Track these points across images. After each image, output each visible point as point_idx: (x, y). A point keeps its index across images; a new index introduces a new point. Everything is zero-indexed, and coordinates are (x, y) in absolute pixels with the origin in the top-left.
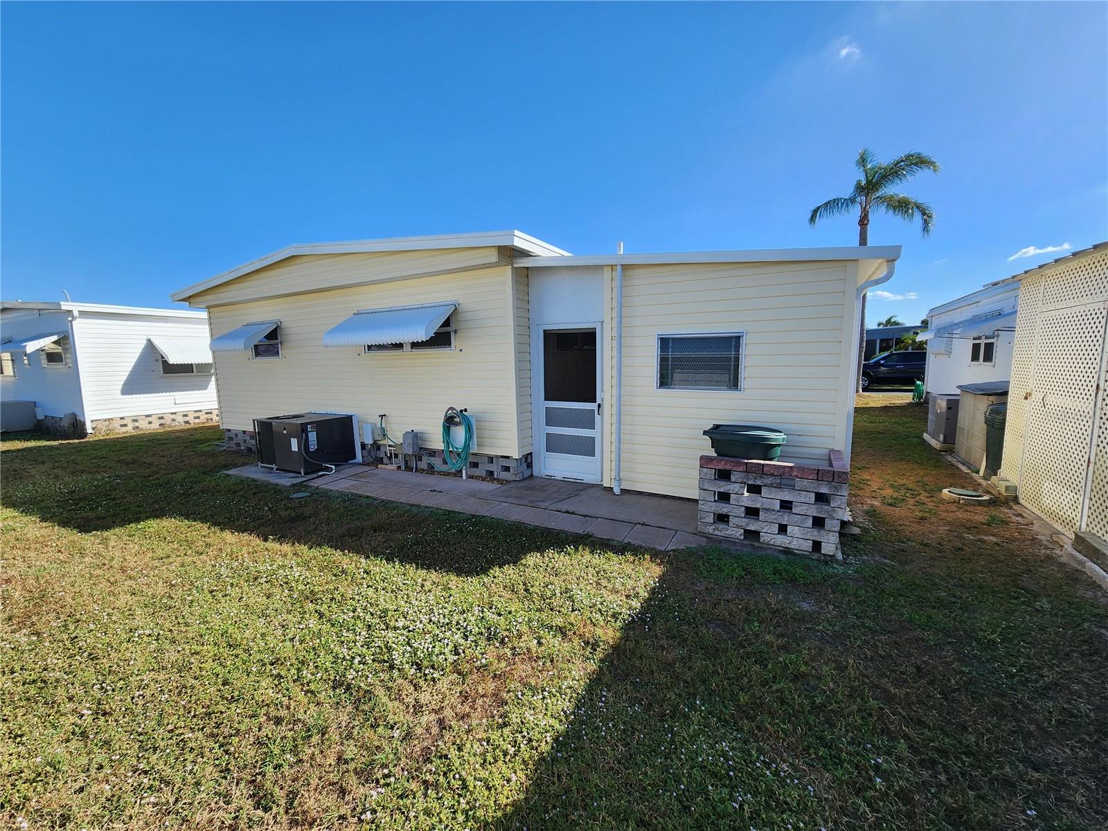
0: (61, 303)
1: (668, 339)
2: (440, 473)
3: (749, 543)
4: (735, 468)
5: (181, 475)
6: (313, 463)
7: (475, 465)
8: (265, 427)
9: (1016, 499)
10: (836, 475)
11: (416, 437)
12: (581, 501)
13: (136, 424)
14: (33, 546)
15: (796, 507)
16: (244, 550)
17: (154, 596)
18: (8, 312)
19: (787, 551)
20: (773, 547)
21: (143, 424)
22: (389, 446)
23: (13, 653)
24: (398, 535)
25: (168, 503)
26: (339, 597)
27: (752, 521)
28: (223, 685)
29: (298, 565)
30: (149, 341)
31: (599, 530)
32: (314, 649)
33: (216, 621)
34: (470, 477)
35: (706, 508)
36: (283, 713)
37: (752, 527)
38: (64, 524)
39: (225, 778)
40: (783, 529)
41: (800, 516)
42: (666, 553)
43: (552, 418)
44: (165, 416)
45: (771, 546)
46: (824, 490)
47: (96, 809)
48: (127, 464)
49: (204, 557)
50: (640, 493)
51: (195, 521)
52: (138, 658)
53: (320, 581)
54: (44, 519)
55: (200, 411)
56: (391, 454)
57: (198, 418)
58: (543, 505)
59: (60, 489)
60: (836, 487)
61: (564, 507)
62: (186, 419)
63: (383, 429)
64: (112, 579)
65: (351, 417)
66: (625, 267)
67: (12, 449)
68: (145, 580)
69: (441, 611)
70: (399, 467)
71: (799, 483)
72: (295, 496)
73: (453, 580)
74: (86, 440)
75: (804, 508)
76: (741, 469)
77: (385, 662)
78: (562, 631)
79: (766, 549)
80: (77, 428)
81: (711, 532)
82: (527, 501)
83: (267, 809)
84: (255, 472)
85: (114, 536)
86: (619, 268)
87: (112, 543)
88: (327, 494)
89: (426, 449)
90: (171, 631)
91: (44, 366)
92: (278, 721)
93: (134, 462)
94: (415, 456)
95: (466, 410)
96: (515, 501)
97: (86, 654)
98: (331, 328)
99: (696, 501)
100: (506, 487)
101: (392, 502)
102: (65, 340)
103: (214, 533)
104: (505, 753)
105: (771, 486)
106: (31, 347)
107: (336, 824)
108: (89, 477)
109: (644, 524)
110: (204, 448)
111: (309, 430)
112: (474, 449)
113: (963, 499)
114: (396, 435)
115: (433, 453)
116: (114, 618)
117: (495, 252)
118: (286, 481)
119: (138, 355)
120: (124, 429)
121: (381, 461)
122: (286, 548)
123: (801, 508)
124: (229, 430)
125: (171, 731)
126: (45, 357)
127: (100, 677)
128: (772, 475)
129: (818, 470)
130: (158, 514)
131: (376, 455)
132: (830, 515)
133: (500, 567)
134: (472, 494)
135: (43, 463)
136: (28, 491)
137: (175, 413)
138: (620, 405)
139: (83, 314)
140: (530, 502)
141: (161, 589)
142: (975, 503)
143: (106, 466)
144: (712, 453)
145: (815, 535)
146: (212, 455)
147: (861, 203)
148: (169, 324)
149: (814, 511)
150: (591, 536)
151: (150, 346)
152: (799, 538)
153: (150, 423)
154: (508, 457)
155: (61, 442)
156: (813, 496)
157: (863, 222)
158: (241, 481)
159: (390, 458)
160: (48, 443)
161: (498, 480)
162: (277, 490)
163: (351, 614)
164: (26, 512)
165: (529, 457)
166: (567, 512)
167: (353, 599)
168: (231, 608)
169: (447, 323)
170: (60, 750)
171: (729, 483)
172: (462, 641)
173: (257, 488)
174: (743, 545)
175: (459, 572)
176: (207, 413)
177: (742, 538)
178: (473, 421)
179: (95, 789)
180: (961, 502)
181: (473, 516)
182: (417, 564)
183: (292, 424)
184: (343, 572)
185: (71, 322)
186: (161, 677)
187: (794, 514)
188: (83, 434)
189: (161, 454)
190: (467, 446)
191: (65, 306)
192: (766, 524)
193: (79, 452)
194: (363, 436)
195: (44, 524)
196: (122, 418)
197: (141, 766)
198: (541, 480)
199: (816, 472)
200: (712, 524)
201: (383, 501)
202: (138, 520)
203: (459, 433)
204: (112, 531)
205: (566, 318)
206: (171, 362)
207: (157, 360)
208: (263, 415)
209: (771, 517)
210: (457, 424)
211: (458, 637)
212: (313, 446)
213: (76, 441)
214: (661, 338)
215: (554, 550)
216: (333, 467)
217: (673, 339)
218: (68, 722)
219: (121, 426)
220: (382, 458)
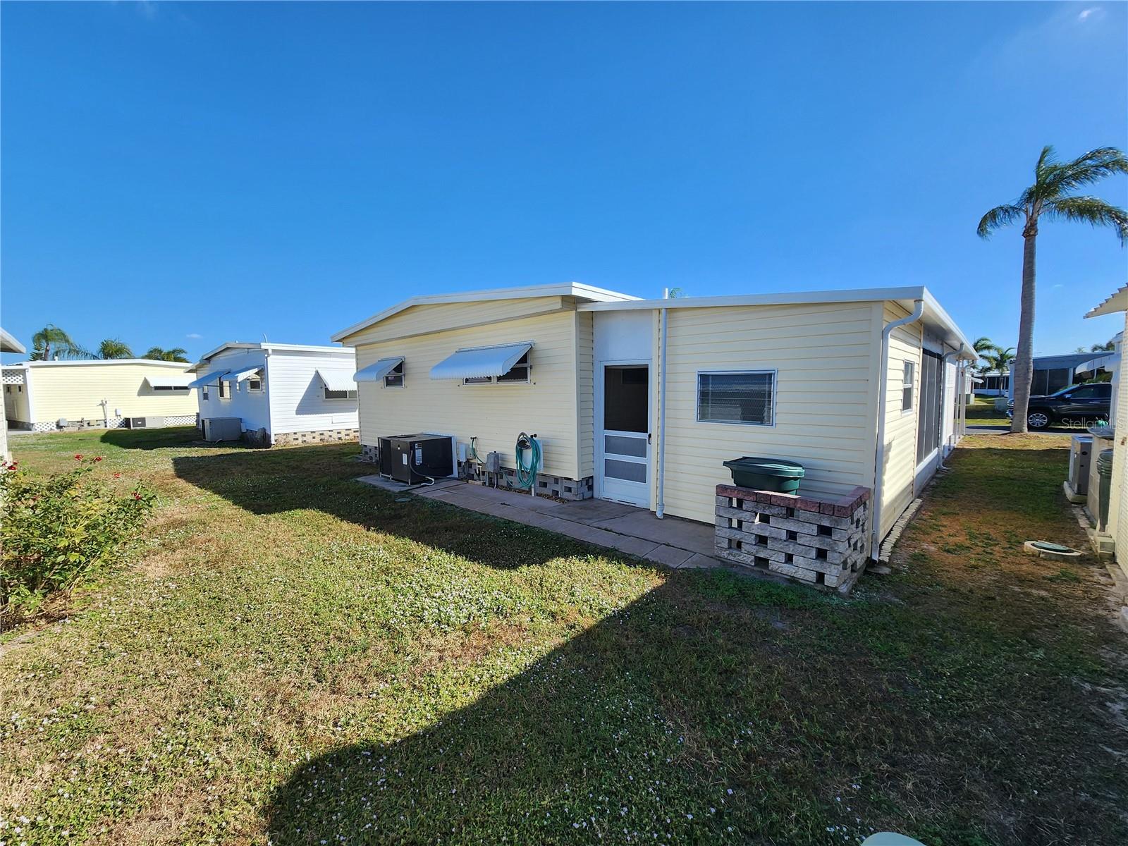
0: (262, 344)
1: (708, 376)
2: (515, 490)
3: (759, 569)
4: (746, 498)
5: (325, 479)
6: (418, 475)
7: (545, 485)
8: (386, 443)
9: (1113, 558)
10: (836, 509)
11: (497, 457)
12: (623, 521)
13: (305, 439)
14: (226, 520)
15: (801, 537)
16: (352, 535)
17: (289, 559)
18: (230, 350)
19: (793, 580)
20: (781, 575)
21: (309, 438)
22: (479, 464)
23: (206, 581)
24: (462, 535)
25: (312, 499)
26: (404, 574)
27: (762, 549)
28: (315, 615)
29: (384, 549)
30: (317, 372)
31: (624, 546)
32: (376, 603)
33: (321, 580)
34: (537, 495)
35: (722, 534)
36: (344, 635)
37: (762, 555)
38: (246, 508)
39: (303, 663)
40: (789, 558)
41: (804, 547)
42: (674, 570)
43: (610, 446)
44: (325, 433)
45: (777, 574)
46: (826, 523)
47: (234, 665)
48: (293, 468)
49: (325, 538)
50: (683, 519)
51: (326, 512)
52: (271, 593)
53: (394, 560)
54: (235, 504)
55: (350, 429)
56: (479, 471)
57: (348, 435)
58: (588, 522)
59: (248, 483)
60: (836, 521)
61: (605, 525)
62: (340, 436)
63: (474, 450)
64: (267, 546)
65: (450, 438)
66: (670, 311)
67: (224, 453)
68: (286, 548)
69: (469, 590)
70: (485, 483)
71: (803, 515)
72: (399, 500)
73: (488, 570)
74: (270, 449)
75: (808, 539)
76: (751, 498)
77: (419, 617)
78: (553, 615)
79: (773, 577)
80: (265, 439)
81: (726, 556)
82: (576, 518)
83: (319, 681)
84: (376, 481)
85: (274, 518)
86: (663, 311)
87: (272, 523)
88: (423, 501)
89: (506, 469)
90: (294, 581)
91: (249, 391)
92: (340, 639)
93: (297, 467)
94: (497, 474)
95: (535, 436)
96: (566, 517)
97: (244, 587)
98: (437, 364)
99: (713, 526)
100: (565, 505)
101: (469, 511)
102: (262, 372)
103: (336, 522)
104: (472, 680)
105: (777, 516)
106: (241, 377)
107: (356, 697)
108: (267, 476)
109: (668, 545)
110: (347, 459)
111: (416, 447)
112: (540, 470)
113: (1043, 552)
114: (483, 456)
115: (511, 472)
116: (263, 569)
117: (559, 300)
118: (396, 488)
119: (308, 384)
120: (296, 442)
121: (472, 477)
122: (380, 536)
123: (805, 538)
124: (366, 446)
125: (281, 635)
126: (249, 384)
127: (249, 601)
128: (779, 506)
129: (820, 503)
130: (303, 506)
131: (468, 471)
132: (831, 548)
133: (528, 566)
134: (534, 509)
135: (241, 465)
136: (228, 484)
137: (332, 431)
138: (663, 436)
139: (276, 352)
140: (579, 519)
141: (294, 555)
142: (1058, 558)
143: (279, 469)
144: (731, 483)
145: (818, 566)
146: (351, 465)
147: (1027, 211)
148: (331, 359)
149: (816, 543)
150: (616, 550)
151: (318, 377)
152: (803, 569)
153: (314, 438)
154: (570, 479)
155: (255, 450)
156: (815, 527)
157: (1030, 232)
158: (366, 486)
159: (479, 475)
160: (246, 450)
161: (561, 499)
162: (388, 495)
163: (408, 585)
164: (226, 497)
165: (590, 480)
166: (606, 530)
167: (413, 575)
168: (333, 572)
169: (524, 359)
170: (222, 634)
171: (741, 511)
172: (475, 611)
173: (375, 492)
174: (753, 571)
175: (496, 565)
176: (354, 432)
177: (753, 564)
178: (540, 445)
179: (235, 656)
180: (1041, 555)
181: (526, 526)
182: (467, 557)
183: (404, 442)
184: (413, 557)
185: (267, 358)
186: (282, 606)
187: (799, 544)
188: (269, 445)
189: (316, 462)
190: (534, 467)
191: (264, 346)
192: (774, 552)
193: (264, 458)
194: (459, 455)
195: (235, 507)
196: (295, 433)
197: (260, 649)
198: (600, 502)
199: (818, 505)
200: (726, 549)
201: (463, 509)
202: (290, 509)
203: (529, 454)
204: (273, 515)
205: (623, 355)
206: (330, 390)
207: (321, 388)
208: (385, 435)
209: (778, 546)
210: (527, 447)
211: (474, 609)
212: (419, 461)
213: (264, 450)
214: (701, 375)
215: (577, 557)
216: (433, 479)
217: (712, 375)
218: (228, 622)
219: (294, 439)
220: (473, 475)
